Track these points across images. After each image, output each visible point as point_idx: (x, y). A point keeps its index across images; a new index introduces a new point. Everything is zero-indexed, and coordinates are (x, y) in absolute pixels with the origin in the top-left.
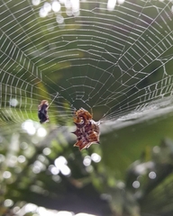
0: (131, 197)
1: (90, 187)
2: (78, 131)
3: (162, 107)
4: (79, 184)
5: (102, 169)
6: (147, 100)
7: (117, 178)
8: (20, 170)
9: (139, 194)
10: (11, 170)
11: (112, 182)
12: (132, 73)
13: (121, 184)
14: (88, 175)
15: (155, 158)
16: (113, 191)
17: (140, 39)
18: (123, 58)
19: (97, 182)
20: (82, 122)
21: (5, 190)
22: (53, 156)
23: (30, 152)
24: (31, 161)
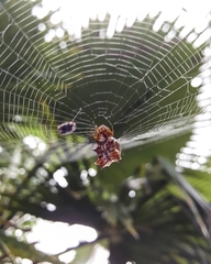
0: (125, 210)
1: (86, 199)
2: (98, 148)
3: (176, 128)
4: (77, 196)
5: (97, 183)
6: (166, 119)
7: (110, 192)
8: (20, 181)
9: (132, 207)
10: (12, 181)
11: (106, 195)
12: (157, 90)
13: (114, 198)
14: (84, 188)
15: (148, 174)
16: (108, 203)
17: (169, 55)
18: (150, 74)
19: (92, 195)
20: (102, 139)
21: (6, 201)
22: (52, 169)
23: (30, 164)
24: (32, 173)
